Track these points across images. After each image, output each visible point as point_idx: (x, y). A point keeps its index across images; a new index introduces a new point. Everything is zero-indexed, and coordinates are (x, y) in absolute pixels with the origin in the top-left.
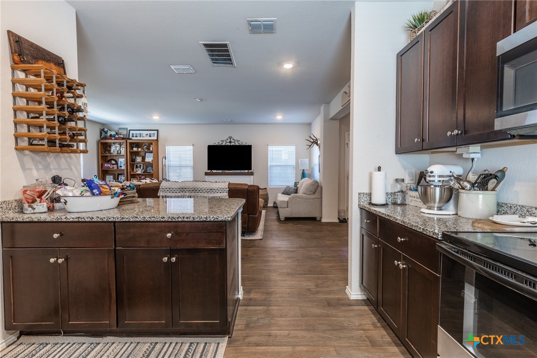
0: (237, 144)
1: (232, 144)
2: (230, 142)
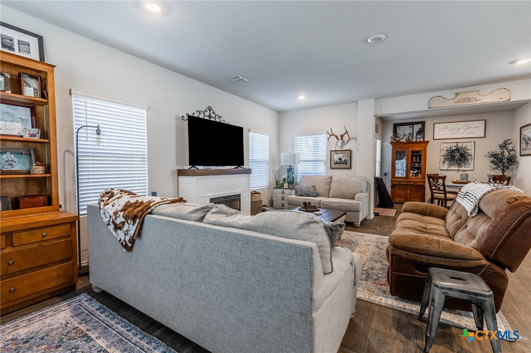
0: (218, 120)
1: (213, 119)
2: (210, 116)
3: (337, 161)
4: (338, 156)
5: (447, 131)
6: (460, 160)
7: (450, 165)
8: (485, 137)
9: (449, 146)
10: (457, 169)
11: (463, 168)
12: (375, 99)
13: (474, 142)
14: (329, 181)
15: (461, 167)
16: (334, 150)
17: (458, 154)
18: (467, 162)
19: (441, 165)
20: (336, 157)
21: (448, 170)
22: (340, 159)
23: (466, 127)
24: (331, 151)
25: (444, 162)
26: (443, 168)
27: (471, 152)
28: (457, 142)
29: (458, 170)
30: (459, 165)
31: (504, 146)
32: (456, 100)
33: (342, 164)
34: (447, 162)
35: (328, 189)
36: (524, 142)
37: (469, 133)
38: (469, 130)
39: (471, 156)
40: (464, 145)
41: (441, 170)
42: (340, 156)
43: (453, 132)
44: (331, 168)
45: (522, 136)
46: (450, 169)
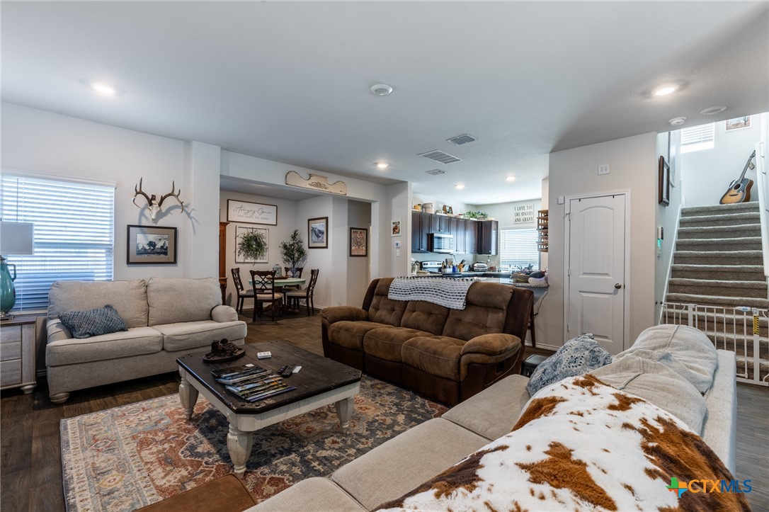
3: (145, 249)
4: (146, 238)
5: (242, 213)
6: (257, 250)
7: (246, 256)
8: (276, 225)
9: (245, 231)
10: (253, 261)
11: (258, 261)
12: (222, 148)
13: (268, 229)
14: (143, 290)
16: (137, 224)
17: (255, 243)
18: (262, 253)
19: (237, 256)
20: (141, 240)
21: (244, 263)
22: (152, 244)
23: (260, 211)
24: (129, 226)
25: (240, 253)
26: (238, 261)
27: (266, 241)
28: (253, 228)
29: (255, 263)
30: (256, 258)
31: (294, 236)
32: (310, 182)
33: (156, 255)
34: (243, 253)
35: (145, 308)
36: (314, 235)
37: (263, 218)
38: (263, 215)
39: (266, 245)
40: (259, 232)
41: (236, 263)
42: (152, 238)
43: (248, 215)
44: (128, 262)
45: (311, 229)
46: (246, 261)
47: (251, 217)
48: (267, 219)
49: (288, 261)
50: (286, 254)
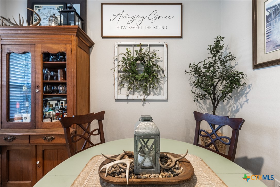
5: (123, 22)
6: (147, 80)
7: (131, 90)
8: (181, 37)
10: (142, 97)
11: (151, 97)
13: (167, 45)
15: (148, 95)
17: (142, 68)
18: (157, 85)
19: (116, 90)
21: (127, 100)
23: (153, 16)
25: (121, 84)
26: (119, 97)
27: (162, 64)
28: (141, 45)
29: (144, 101)
31: (216, 49)
34: (126, 85)
37: (159, 28)
38: (159, 22)
39: (163, 72)
41: (117, 100)
43: (134, 24)
46: (131, 97)
47: (138, 27)
48: (165, 28)
49: (203, 97)
50: (198, 85)
